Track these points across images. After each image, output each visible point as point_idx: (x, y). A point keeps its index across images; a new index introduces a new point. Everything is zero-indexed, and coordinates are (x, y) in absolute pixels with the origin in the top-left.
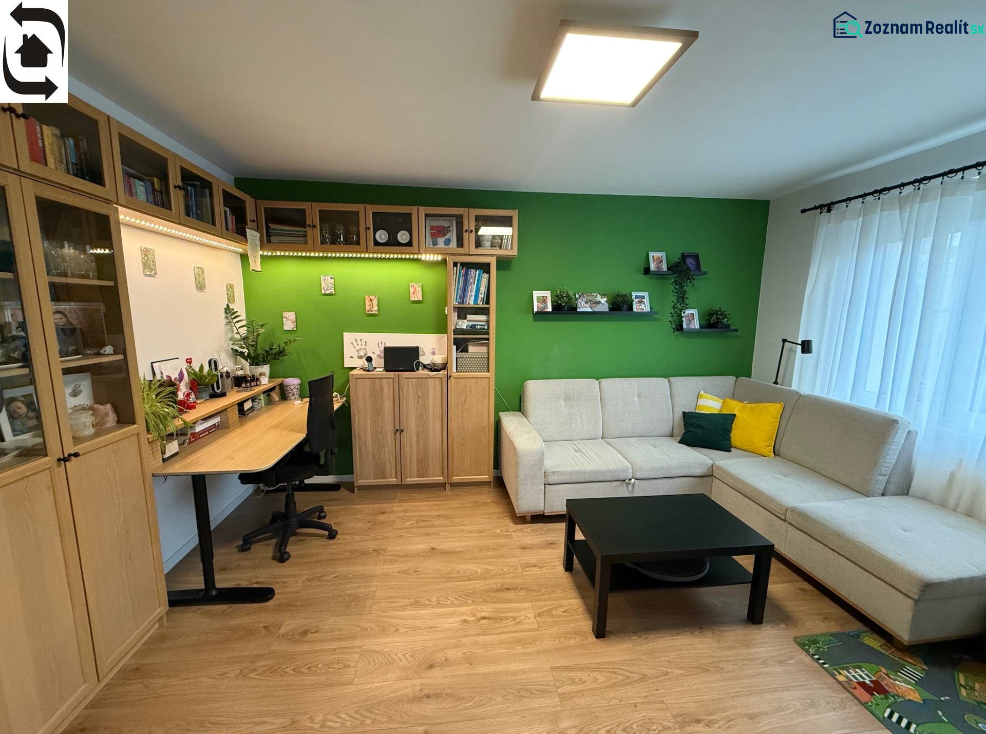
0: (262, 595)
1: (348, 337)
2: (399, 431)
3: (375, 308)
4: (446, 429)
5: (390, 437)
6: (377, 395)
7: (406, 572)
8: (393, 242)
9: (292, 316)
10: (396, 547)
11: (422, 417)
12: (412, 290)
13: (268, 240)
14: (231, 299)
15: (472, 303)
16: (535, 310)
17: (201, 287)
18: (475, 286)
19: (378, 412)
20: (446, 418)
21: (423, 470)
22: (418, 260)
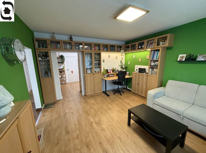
0: (108, 96)
1: (136, 66)
2: (138, 84)
3: (140, 61)
4: (146, 86)
5: (137, 85)
6: (136, 76)
7: (121, 102)
8: (142, 48)
9: (129, 62)
10: (125, 100)
11: (142, 82)
12: (147, 57)
13: (125, 51)
14: (122, 60)
15: (155, 59)
16: (178, 60)
17: (116, 58)
18: (156, 55)
19: (136, 80)
20: (146, 84)
21: (142, 93)
22: (147, 50)
